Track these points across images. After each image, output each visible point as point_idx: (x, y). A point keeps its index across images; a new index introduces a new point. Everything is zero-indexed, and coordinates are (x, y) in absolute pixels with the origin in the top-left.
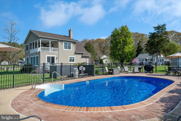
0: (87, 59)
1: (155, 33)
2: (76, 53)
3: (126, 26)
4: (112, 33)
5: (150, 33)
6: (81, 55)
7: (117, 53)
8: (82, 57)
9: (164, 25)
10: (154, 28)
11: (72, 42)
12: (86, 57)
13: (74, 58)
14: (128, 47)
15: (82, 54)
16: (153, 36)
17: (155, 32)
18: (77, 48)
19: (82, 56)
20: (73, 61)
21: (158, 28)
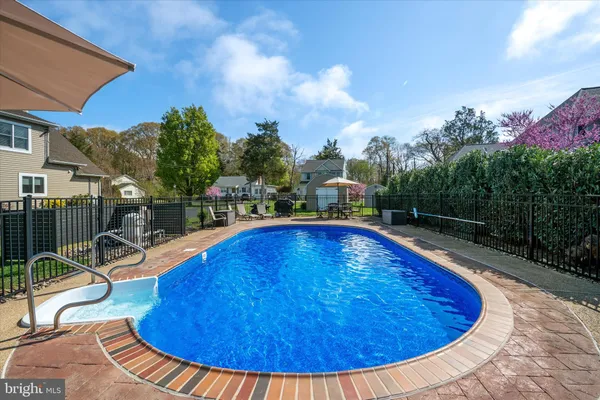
0: (92, 184)
1: (259, 135)
2: (48, 165)
3: (200, 108)
4: (163, 119)
5: (249, 135)
6: (72, 173)
7: (182, 172)
8: (76, 178)
9: (274, 123)
10: (258, 125)
11: (36, 126)
12: (89, 179)
13: (42, 179)
14: (208, 159)
15: (75, 168)
16: (255, 141)
17: (260, 133)
18: (53, 148)
19: (74, 175)
20: (40, 189)
21: (265, 126)
